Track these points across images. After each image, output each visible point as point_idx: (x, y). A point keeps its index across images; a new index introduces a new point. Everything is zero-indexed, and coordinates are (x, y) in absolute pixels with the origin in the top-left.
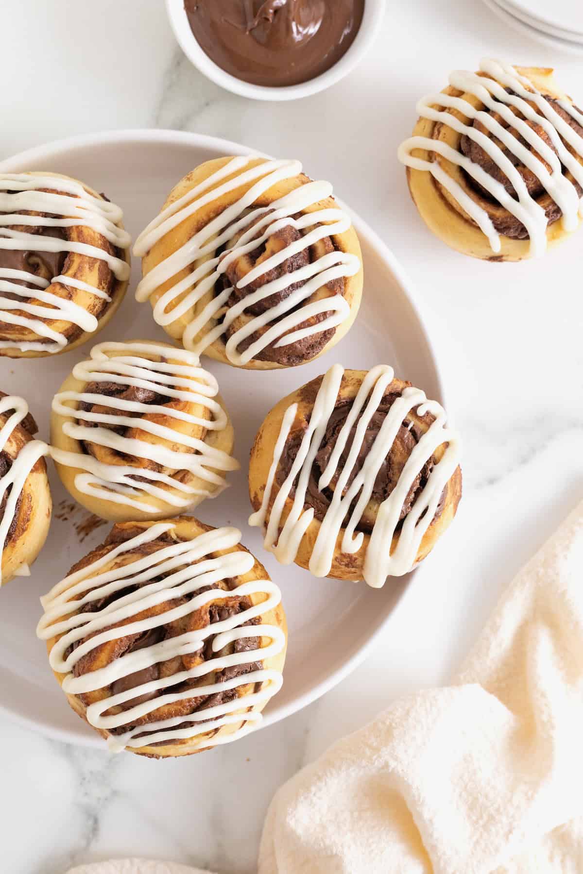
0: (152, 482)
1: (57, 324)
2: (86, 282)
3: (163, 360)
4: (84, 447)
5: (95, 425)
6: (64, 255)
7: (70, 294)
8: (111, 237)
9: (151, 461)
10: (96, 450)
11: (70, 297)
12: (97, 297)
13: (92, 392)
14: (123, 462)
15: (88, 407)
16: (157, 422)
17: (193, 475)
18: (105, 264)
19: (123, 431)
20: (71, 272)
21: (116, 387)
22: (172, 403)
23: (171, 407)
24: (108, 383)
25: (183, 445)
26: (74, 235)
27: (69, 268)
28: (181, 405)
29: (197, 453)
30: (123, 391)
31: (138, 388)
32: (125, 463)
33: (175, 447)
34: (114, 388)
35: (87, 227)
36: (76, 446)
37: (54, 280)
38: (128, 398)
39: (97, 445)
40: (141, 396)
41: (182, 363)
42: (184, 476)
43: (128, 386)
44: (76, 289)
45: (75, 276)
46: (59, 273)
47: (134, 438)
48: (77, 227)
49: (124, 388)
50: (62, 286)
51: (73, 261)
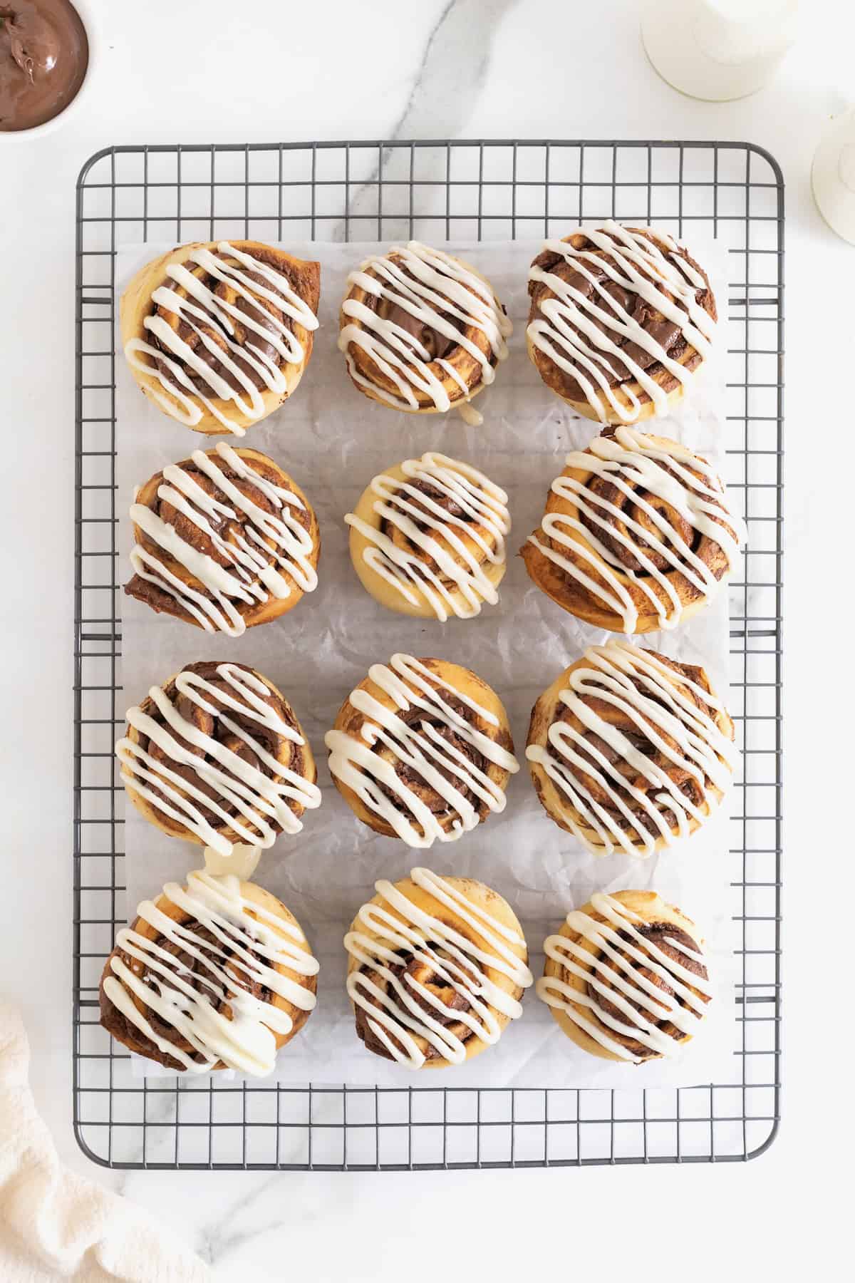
0: (425, 579)
1: (420, 394)
2: (460, 373)
3: (480, 487)
4: (384, 526)
5: (404, 513)
6: (454, 345)
7: (443, 376)
8: (495, 348)
9: (434, 561)
10: (396, 533)
11: (442, 380)
12: (460, 388)
13: (414, 486)
14: (411, 551)
15: (406, 497)
16: (455, 533)
17: (459, 589)
18: (481, 366)
19: (424, 528)
20: (454, 361)
21: (436, 491)
22: (473, 524)
23: (470, 526)
24: (431, 485)
25: (465, 561)
26: (470, 333)
27: (453, 358)
28: (480, 529)
29: (471, 573)
30: (440, 497)
31: (452, 501)
32: (413, 552)
33: (458, 559)
34: (433, 491)
35: (483, 332)
36: (377, 523)
37: (437, 360)
38: (441, 504)
39: (398, 529)
40: (451, 506)
41: (493, 496)
42: (451, 587)
43: (445, 496)
44: (449, 376)
45: (455, 366)
46: (443, 358)
47: (431, 537)
48: (476, 329)
49: (440, 495)
50: (441, 368)
51: (458, 354)
